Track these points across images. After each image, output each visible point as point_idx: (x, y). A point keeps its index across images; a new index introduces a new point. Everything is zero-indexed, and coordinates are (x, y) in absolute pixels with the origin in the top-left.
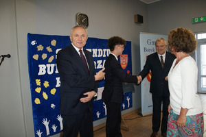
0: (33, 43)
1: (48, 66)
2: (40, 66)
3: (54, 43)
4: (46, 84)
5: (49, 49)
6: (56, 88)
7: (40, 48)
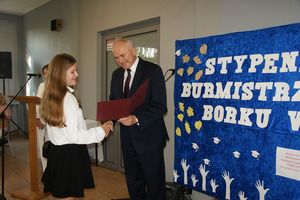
0: (178, 53)
1: (195, 85)
2: (184, 84)
3: (203, 49)
4: (190, 112)
5: (197, 60)
6: (203, 121)
7: (186, 59)
